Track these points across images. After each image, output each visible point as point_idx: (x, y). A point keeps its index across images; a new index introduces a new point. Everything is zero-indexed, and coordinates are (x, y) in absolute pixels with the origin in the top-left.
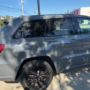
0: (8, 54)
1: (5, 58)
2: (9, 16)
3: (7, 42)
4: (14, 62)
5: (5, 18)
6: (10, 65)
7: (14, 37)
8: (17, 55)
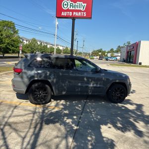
0: (25, 76)
1: (22, 77)
2: (36, 39)
3: (25, 69)
4: (26, 80)
5: (29, 41)
6: (23, 82)
7: (29, 66)
8: (29, 77)
